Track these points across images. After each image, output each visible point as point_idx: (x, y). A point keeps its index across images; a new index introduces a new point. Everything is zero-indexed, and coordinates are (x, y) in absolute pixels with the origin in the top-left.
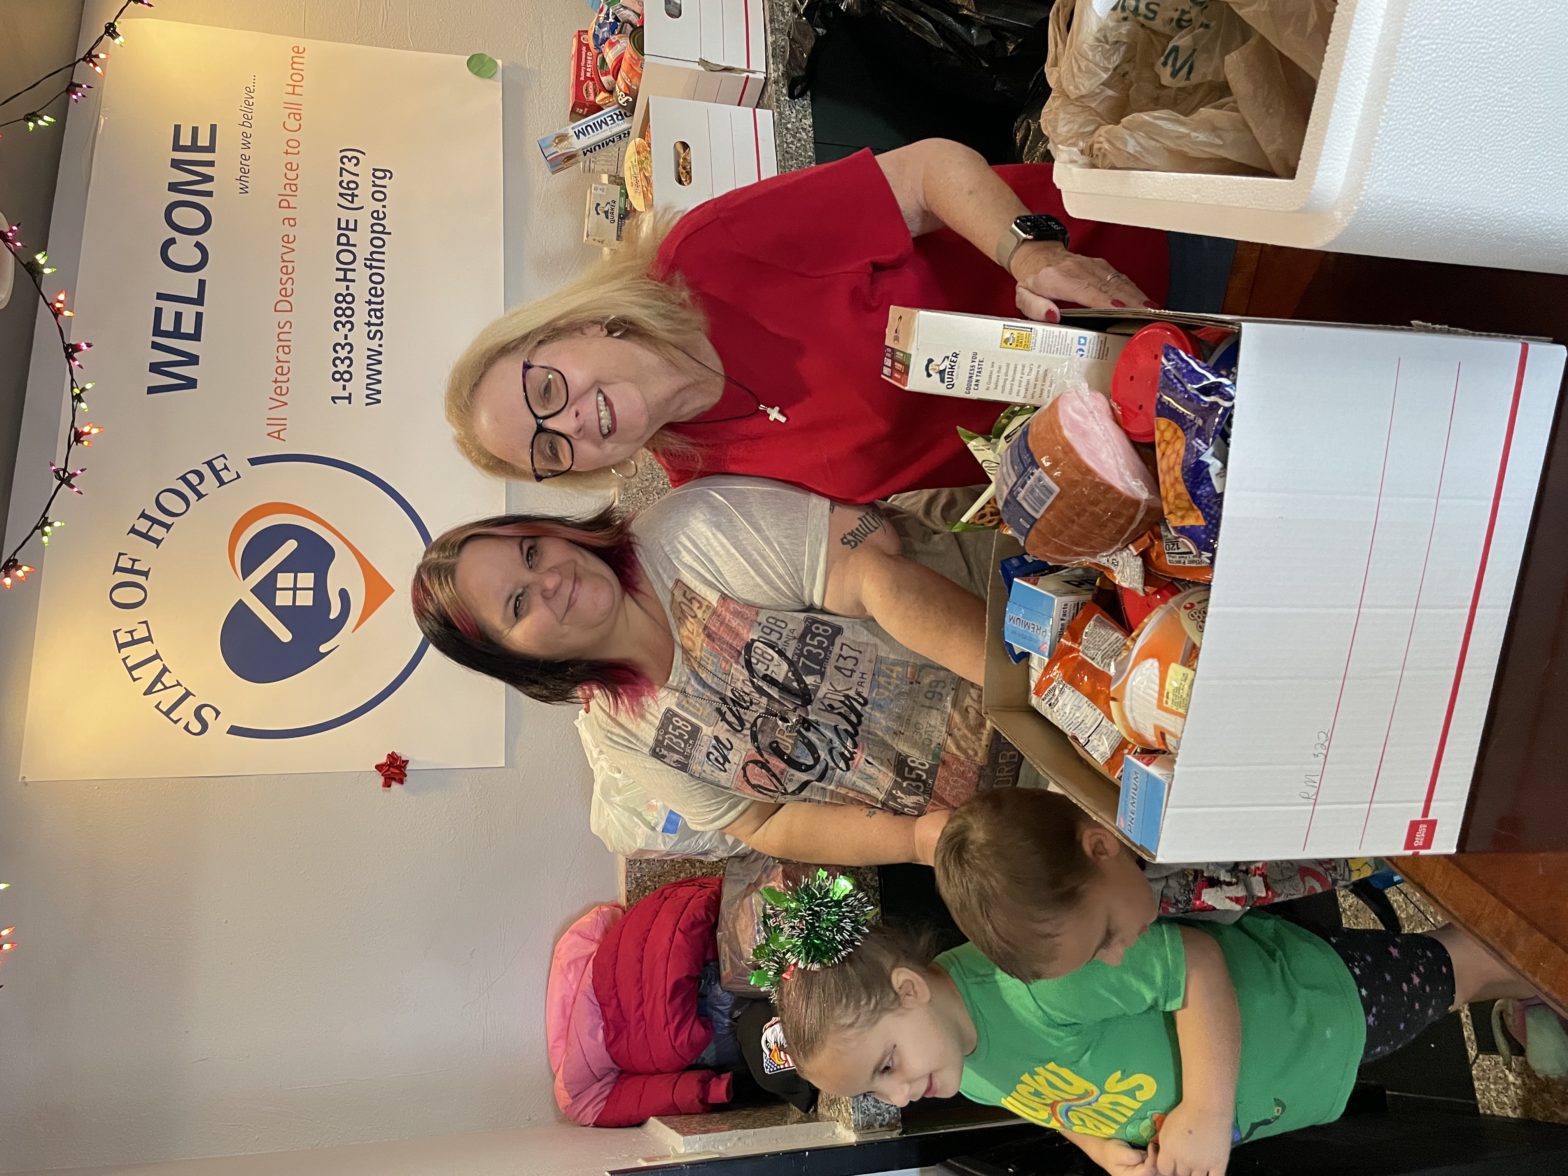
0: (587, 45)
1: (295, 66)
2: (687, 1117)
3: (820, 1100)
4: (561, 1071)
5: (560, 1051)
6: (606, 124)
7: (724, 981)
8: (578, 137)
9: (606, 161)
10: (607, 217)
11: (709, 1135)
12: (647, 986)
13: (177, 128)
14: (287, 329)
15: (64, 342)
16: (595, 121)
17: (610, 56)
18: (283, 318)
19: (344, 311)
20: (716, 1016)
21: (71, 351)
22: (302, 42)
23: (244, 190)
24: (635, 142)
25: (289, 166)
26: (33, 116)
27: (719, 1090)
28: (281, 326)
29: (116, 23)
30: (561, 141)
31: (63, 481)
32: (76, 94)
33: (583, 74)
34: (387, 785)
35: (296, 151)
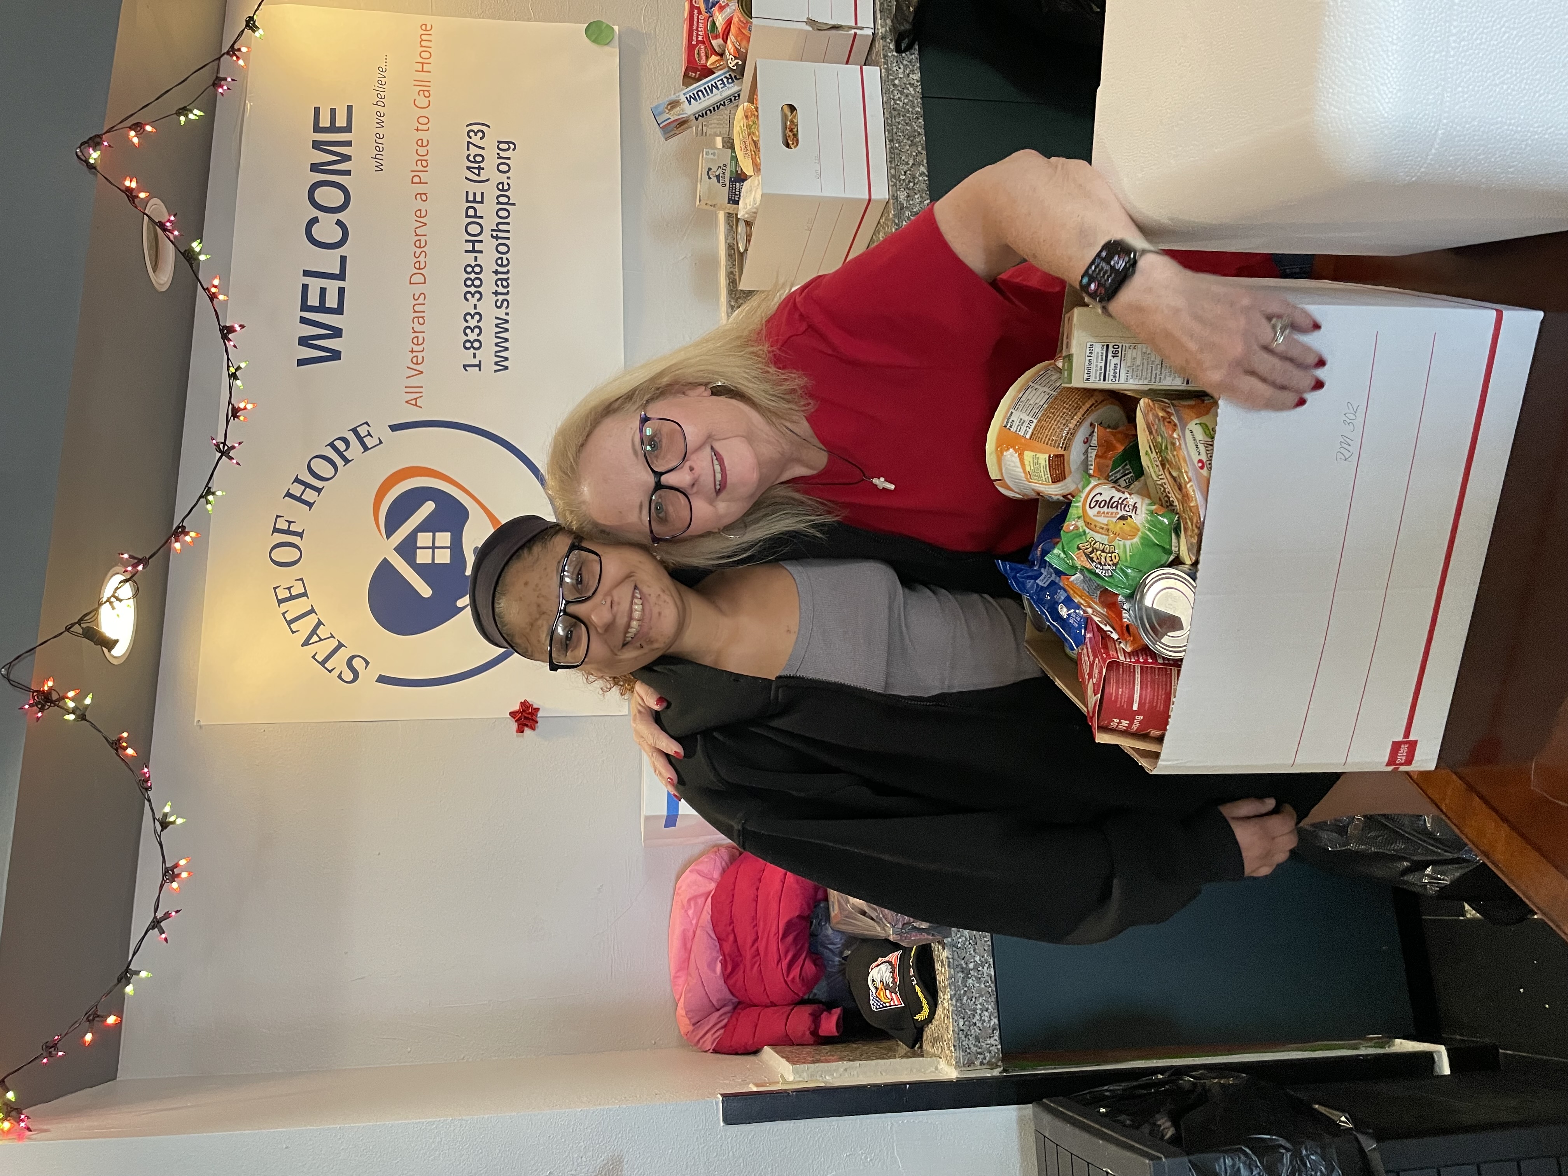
0: (699, 9)
1: (423, 43)
2: (799, 1047)
3: (925, 1038)
4: (682, 1000)
5: (681, 981)
6: (717, 88)
7: (834, 921)
8: (690, 102)
9: (718, 124)
10: (719, 181)
11: (817, 1065)
12: (761, 924)
13: (317, 110)
14: (421, 301)
15: (219, 325)
16: (706, 86)
17: (720, 20)
18: (418, 290)
19: (473, 281)
20: (827, 953)
21: (226, 332)
22: (428, 20)
23: (379, 168)
24: (744, 105)
25: (420, 143)
26: (184, 110)
27: (830, 1024)
28: (416, 298)
29: (255, 17)
30: (673, 108)
31: (223, 453)
32: (222, 88)
33: (694, 38)
34: (520, 730)
35: (425, 127)
